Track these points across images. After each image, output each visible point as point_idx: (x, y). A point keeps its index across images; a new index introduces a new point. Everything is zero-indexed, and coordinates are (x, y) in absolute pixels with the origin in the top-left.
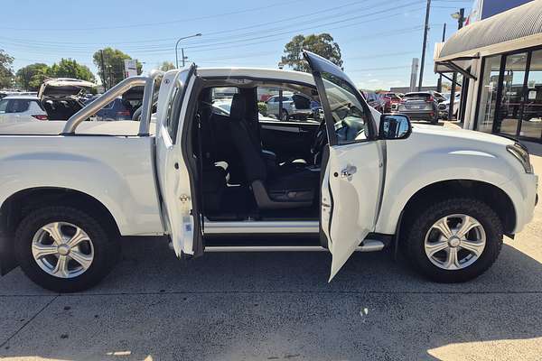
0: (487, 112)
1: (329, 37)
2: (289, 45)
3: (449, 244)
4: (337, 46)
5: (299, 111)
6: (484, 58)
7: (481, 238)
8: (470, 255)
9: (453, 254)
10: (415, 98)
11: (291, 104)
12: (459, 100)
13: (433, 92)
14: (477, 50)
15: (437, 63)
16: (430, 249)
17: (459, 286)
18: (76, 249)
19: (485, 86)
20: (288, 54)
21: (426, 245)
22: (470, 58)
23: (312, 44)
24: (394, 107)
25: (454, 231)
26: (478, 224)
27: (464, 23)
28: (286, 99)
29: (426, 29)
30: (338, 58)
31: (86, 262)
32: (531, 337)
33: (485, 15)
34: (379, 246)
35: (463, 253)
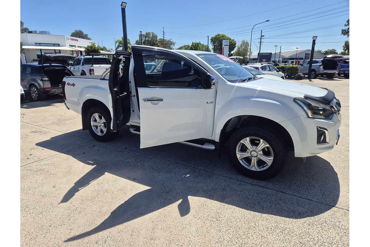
5: (326, 71)
11: (320, 65)
28: (316, 62)
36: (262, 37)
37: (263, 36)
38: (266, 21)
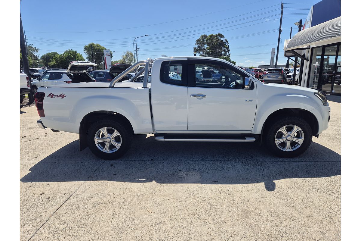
0: (314, 79)
1: (222, 36)
2: (198, 41)
3: (287, 139)
4: (227, 41)
5: (205, 79)
6: (313, 48)
7: (302, 136)
8: (297, 144)
9: (288, 144)
10: (273, 71)
11: (201, 75)
12: (299, 73)
13: (283, 68)
14: (309, 44)
15: (286, 52)
16: (278, 141)
17: (291, 159)
18: (114, 139)
19: (313, 64)
20: (197, 46)
21: (276, 140)
22: (305, 49)
23: (212, 40)
24: (261, 76)
25: (289, 133)
26: (300, 129)
27: (302, 28)
28: (198, 72)
29: (280, 31)
30: (227, 48)
31: (118, 145)
32: (322, 177)
33: (313, 24)
34: (253, 140)
35: (293, 144)
36: (138, 50)
37: (138, 48)
38: (146, 36)
